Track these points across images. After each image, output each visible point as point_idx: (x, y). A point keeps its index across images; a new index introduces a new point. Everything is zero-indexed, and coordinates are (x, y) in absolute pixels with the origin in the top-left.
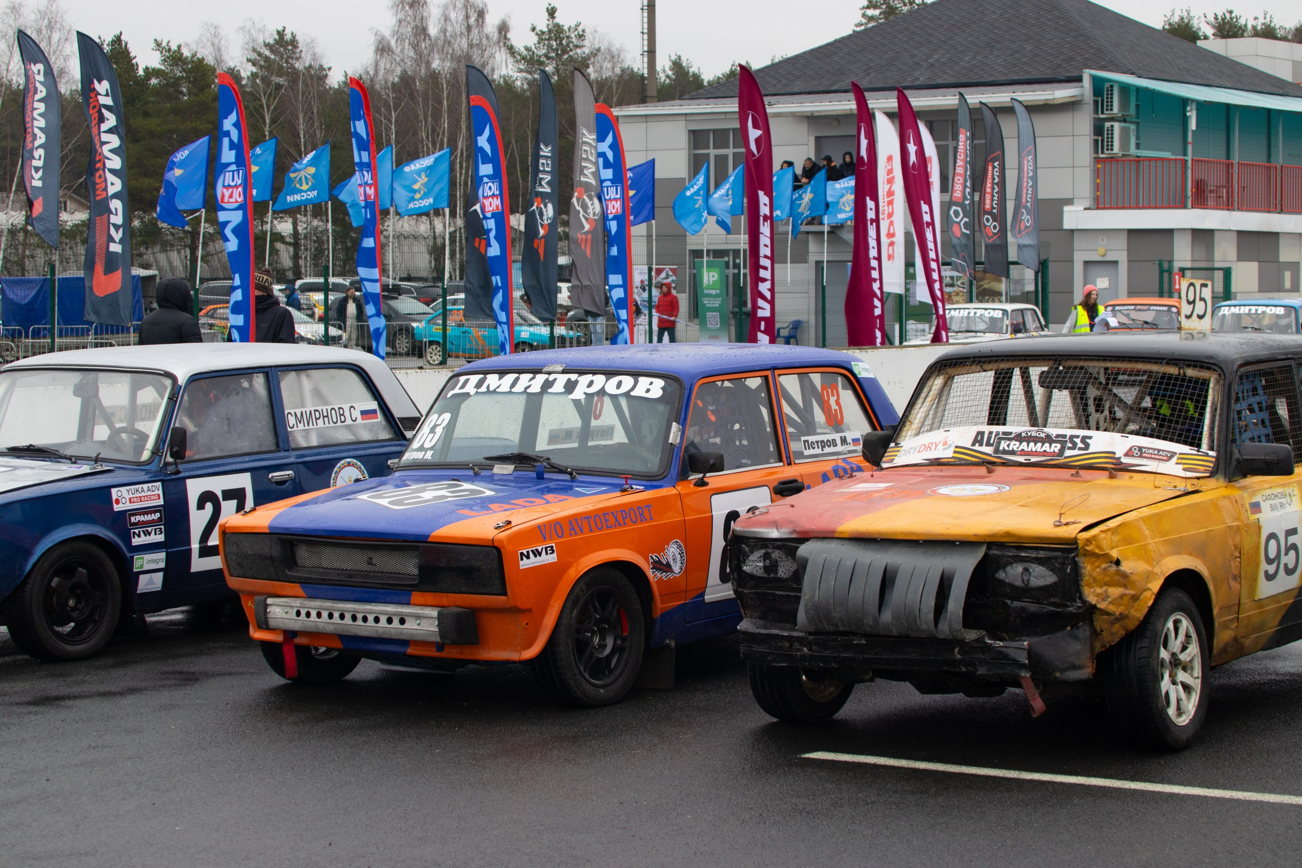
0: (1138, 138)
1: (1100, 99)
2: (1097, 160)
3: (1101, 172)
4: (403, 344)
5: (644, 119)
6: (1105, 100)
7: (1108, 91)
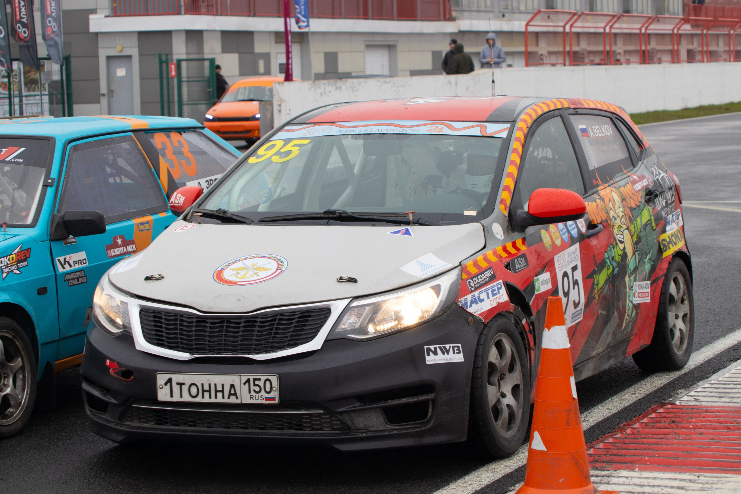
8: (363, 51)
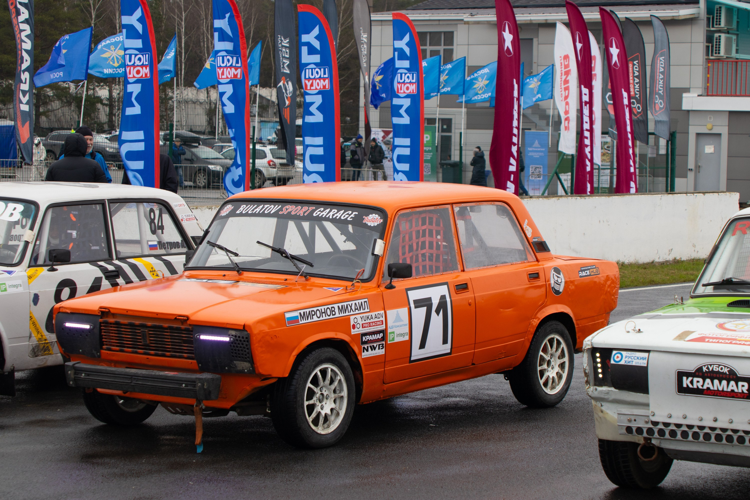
0: (737, 46)
1: (711, 17)
2: (708, 61)
3: (711, 70)
4: (202, 180)
5: (380, 23)
6: (715, 17)
7: (717, 11)
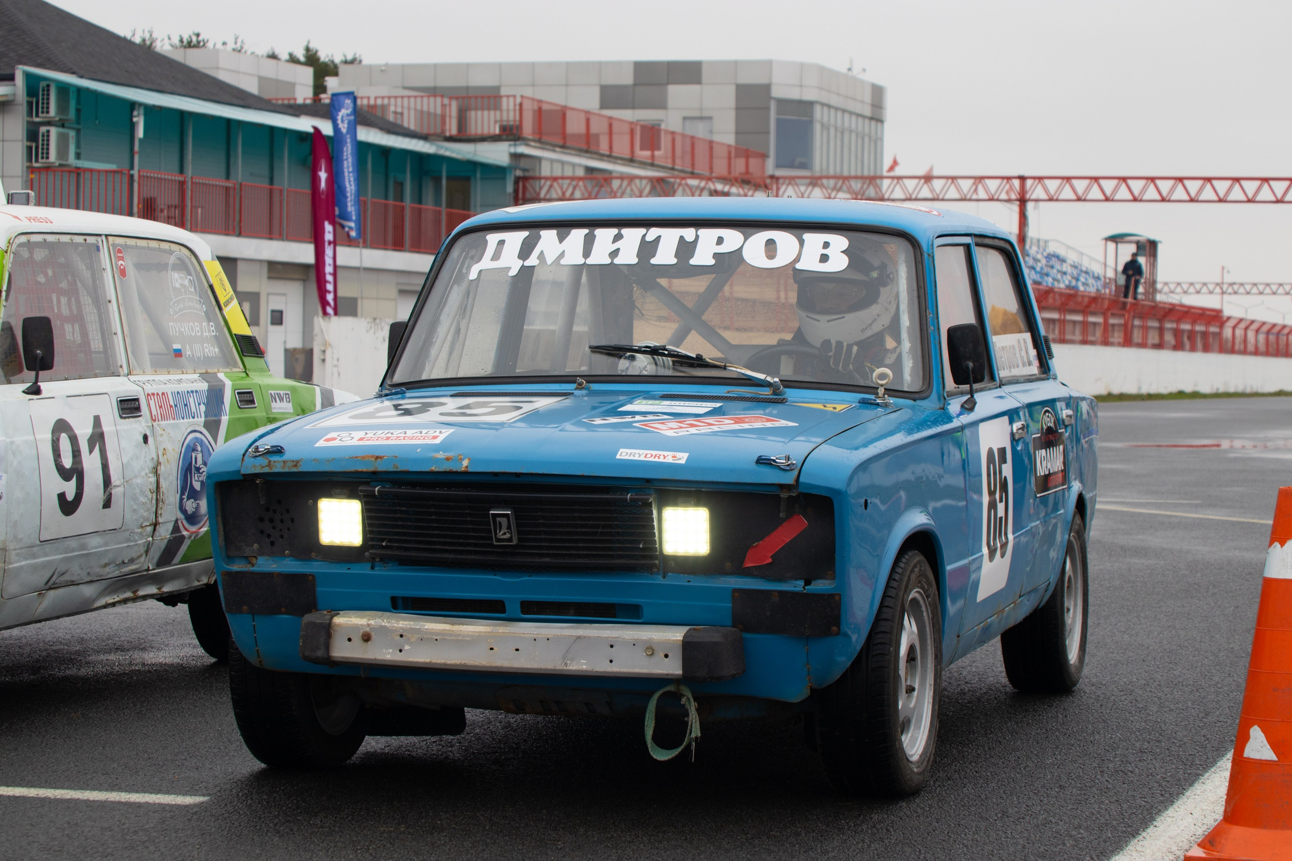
0: (78, 146)
1: (34, 100)
2: (31, 170)
3: (36, 184)
6: (41, 101)
7: (43, 90)
8: (395, 300)
